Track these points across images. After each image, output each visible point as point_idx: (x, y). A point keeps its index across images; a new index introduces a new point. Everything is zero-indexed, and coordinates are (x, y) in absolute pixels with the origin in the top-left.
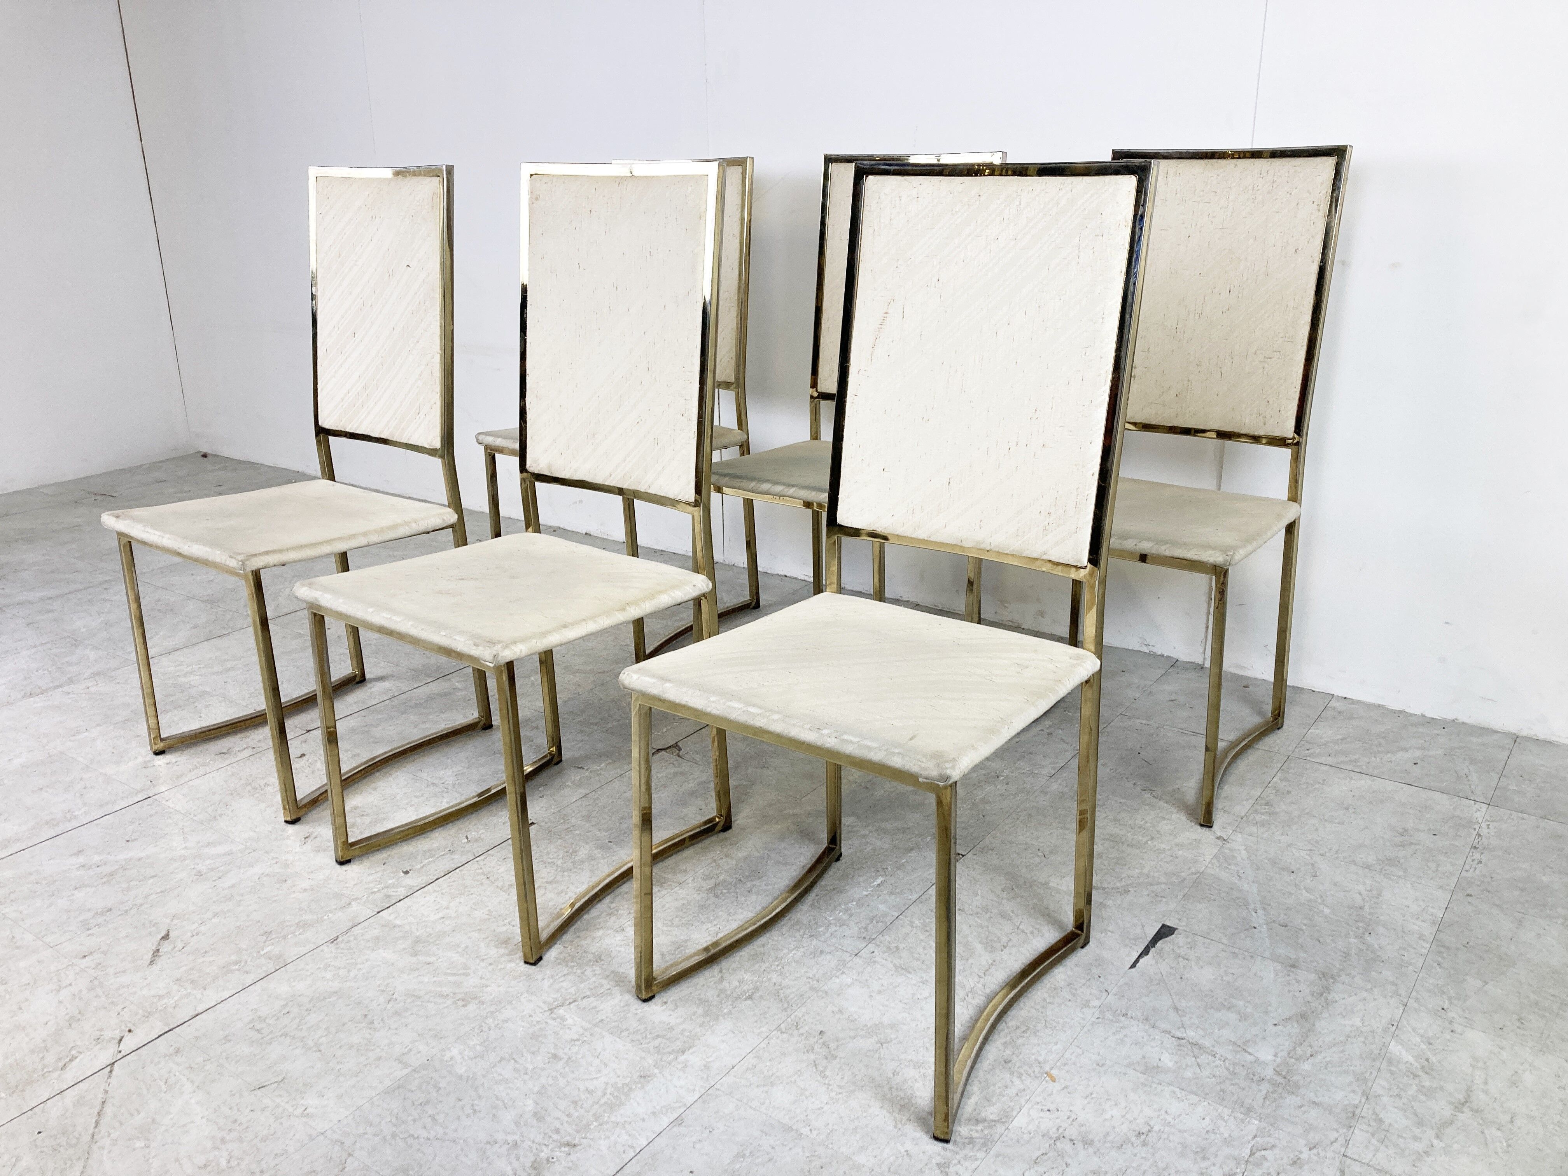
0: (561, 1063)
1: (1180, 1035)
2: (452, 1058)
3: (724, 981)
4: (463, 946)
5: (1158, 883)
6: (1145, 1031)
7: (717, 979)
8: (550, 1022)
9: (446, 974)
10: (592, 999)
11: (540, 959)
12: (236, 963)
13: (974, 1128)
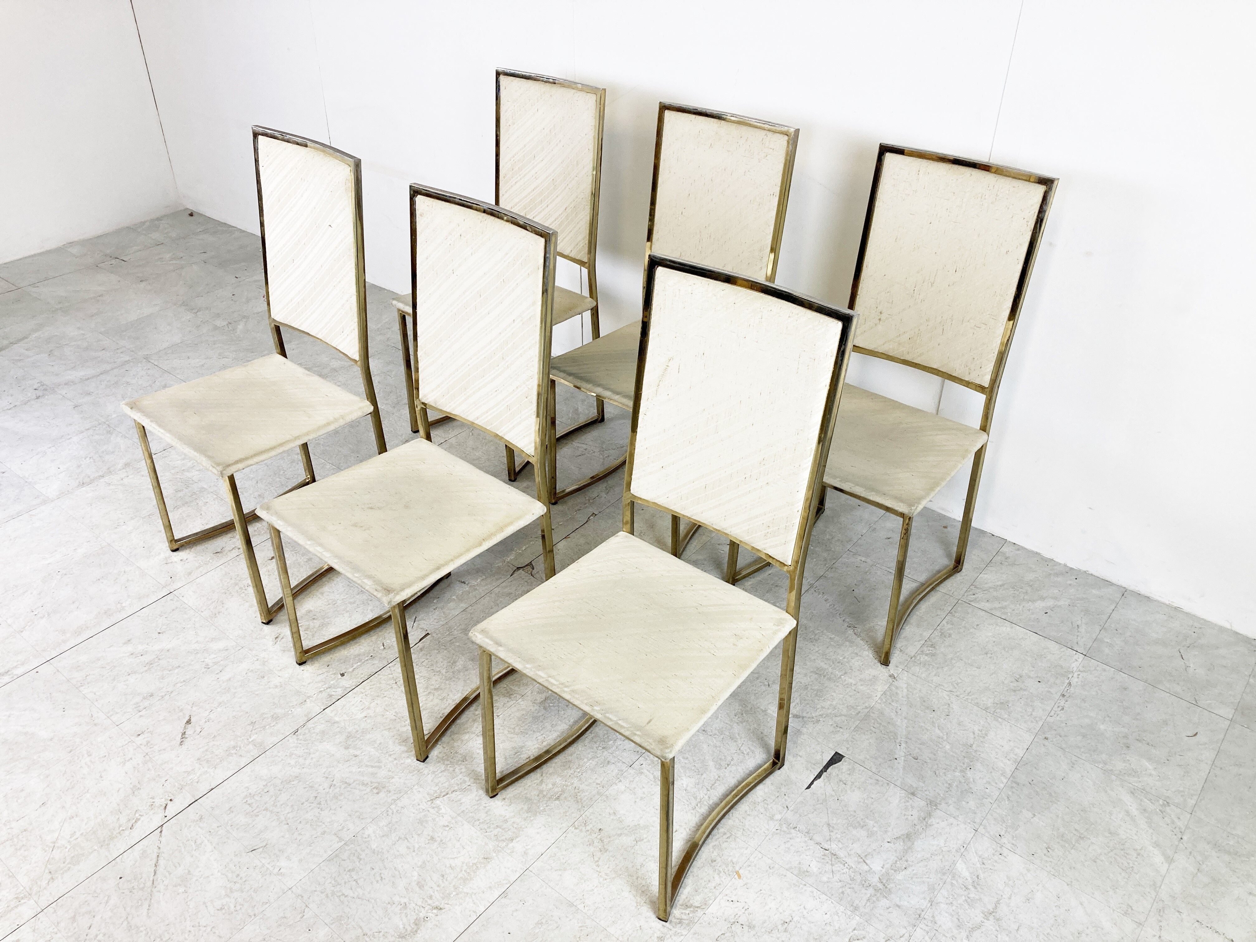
0: (436, 844)
1: (827, 847)
2: (369, 836)
3: (543, 784)
4: (378, 742)
5: (841, 715)
6: (805, 842)
7: (538, 781)
8: (431, 810)
9: (367, 766)
10: (458, 793)
11: (427, 757)
12: (234, 747)
13: (684, 911)
